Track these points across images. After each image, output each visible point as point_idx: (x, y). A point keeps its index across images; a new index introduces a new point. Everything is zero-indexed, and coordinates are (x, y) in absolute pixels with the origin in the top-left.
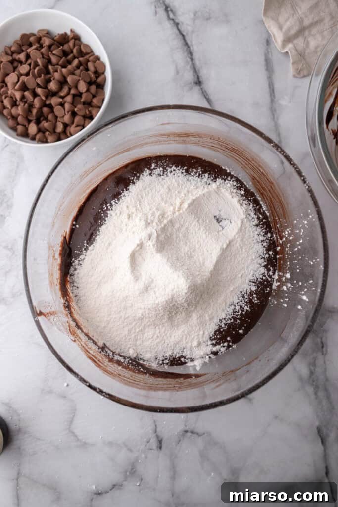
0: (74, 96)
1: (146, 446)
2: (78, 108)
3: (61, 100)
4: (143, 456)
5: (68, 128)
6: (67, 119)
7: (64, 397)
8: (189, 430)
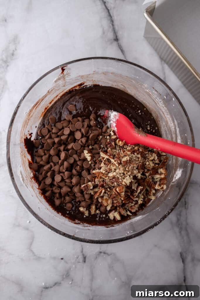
4: (74, 266)
7: (27, 229)
8: (102, 251)
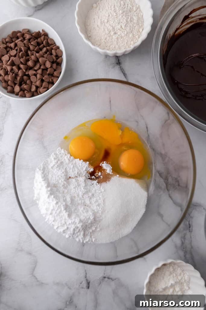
0: (43, 70)
1: (80, 285)
2: (45, 78)
3: (35, 72)
5: (39, 89)
6: (38, 83)
7: (30, 254)
8: (106, 277)
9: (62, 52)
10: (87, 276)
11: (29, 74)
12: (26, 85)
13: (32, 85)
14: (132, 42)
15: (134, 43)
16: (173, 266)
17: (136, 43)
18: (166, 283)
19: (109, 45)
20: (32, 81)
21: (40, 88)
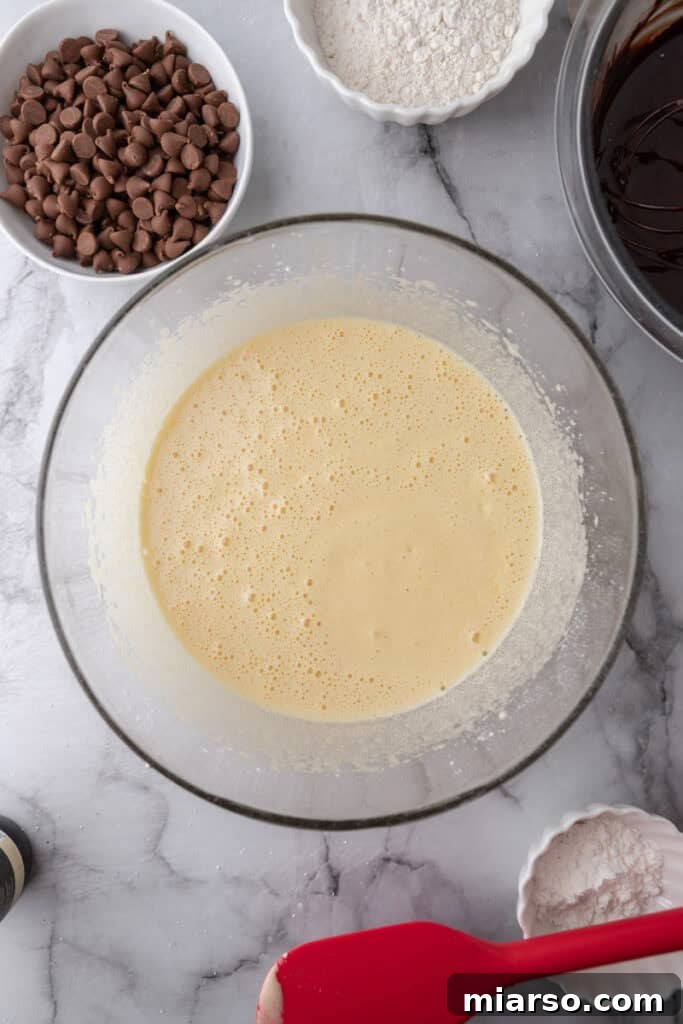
0: (174, 176)
1: (307, 885)
2: (182, 204)
3: (147, 185)
4: (300, 905)
5: (160, 242)
6: (158, 223)
7: (144, 788)
8: (393, 857)
9: (237, 114)
10: (331, 856)
11: (125, 192)
12: (116, 230)
13: (135, 230)
14: (479, 76)
15: (486, 78)
16: (606, 826)
17: (492, 76)
18: (586, 879)
19: (398, 85)
20: (138, 215)
21: (166, 240)
